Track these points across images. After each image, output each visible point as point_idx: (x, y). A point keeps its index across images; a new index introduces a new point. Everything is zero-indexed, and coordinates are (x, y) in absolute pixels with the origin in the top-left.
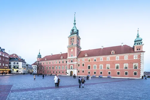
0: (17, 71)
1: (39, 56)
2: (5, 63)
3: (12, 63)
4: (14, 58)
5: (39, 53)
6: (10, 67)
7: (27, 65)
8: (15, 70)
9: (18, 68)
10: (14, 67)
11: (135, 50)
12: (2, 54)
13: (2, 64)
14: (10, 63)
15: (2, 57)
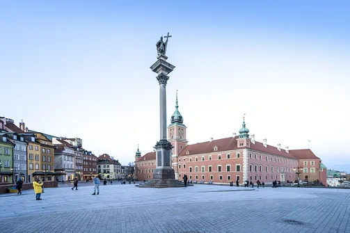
0: (108, 177)
1: (138, 154)
3: (102, 166)
6: (100, 172)
7: (123, 168)
8: (106, 175)
9: (108, 172)
10: (105, 172)
11: (238, 146)
12: (89, 158)
13: (89, 170)
14: (99, 167)
15: (88, 161)
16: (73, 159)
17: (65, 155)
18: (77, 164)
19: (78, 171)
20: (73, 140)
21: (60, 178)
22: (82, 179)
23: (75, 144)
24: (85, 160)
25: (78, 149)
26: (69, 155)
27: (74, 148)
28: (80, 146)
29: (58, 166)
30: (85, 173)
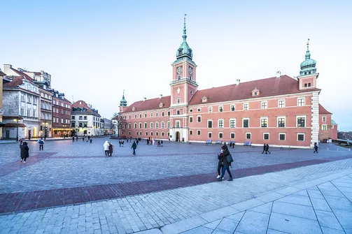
0: (85, 132)
1: (123, 103)
2: (65, 117)
3: (77, 117)
4: (80, 109)
5: (123, 98)
6: (73, 125)
7: (102, 121)
8: (82, 130)
9: (86, 126)
10: (80, 125)
11: (301, 87)
12: (60, 103)
13: (60, 121)
14: (73, 118)
15: (60, 107)
16: (37, 101)
17: (24, 92)
18: (43, 111)
19: (45, 121)
20: (38, 74)
21: (13, 133)
22: (50, 135)
23: (40, 79)
24: (55, 106)
25: (45, 87)
26: (30, 94)
27: (40, 85)
28: (47, 84)
29: (10, 111)
30: (54, 125)
